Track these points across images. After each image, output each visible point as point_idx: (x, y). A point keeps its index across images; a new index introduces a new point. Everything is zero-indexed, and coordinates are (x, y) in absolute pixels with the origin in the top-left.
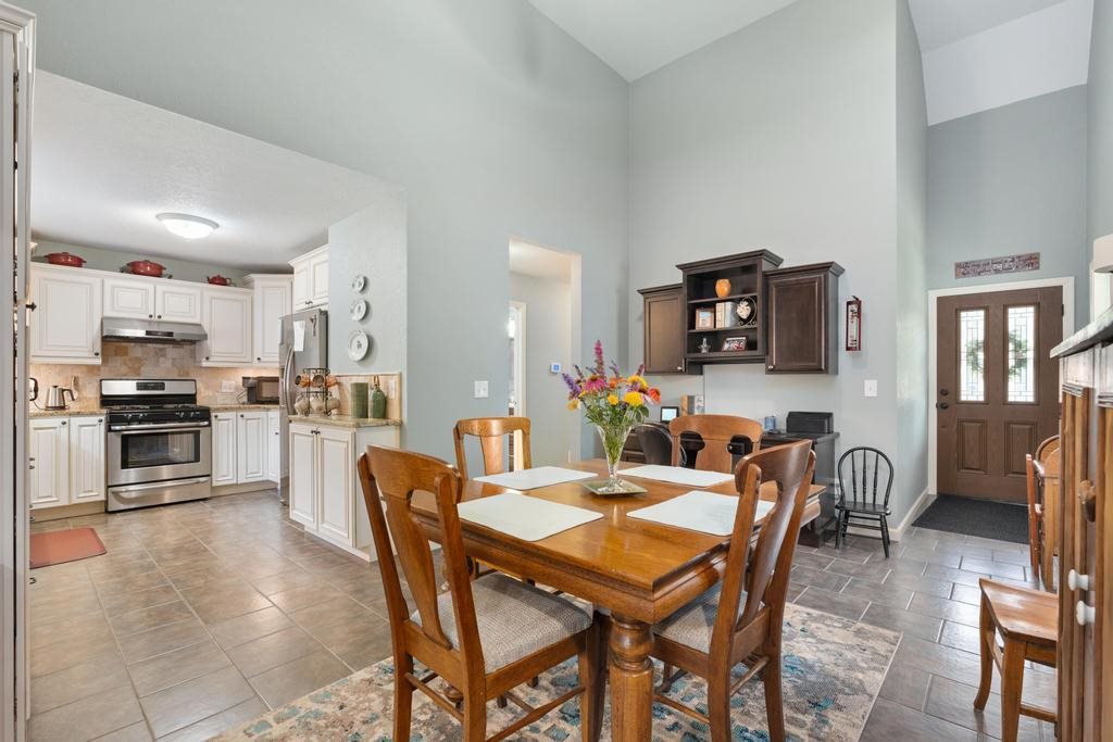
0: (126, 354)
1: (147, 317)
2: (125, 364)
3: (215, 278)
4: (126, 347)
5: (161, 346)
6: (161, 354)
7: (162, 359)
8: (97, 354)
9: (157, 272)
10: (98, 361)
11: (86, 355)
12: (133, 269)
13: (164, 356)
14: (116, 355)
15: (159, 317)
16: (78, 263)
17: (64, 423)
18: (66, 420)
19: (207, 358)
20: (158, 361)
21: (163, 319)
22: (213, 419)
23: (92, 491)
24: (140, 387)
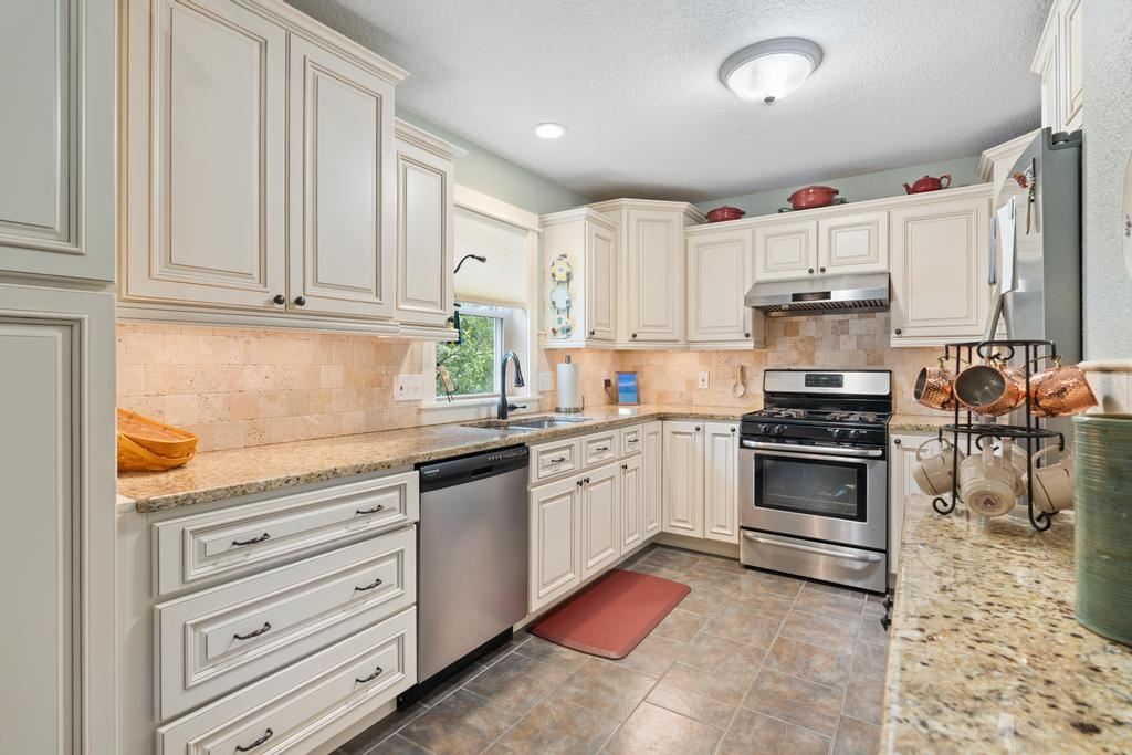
0: (796, 333)
1: (805, 274)
2: (796, 348)
3: (918, 184)
4: (797, 323)
5: (840, 317)
6: (842, 329)
7: (843, 338)
8: (747, 335)
9: (828, 198)
10: (750, 345)
11: (736, 337)
12: (797, 203)
13: (846, 332)
14: (786, 334)
15: (823, 270)
16: (737, 214)
17: (698, 429)
18: (700, 424)
19: (899, 332)
20: (838, 342)
21: (828, 272)
22: (893, 445)
23: (724, 527)
24: (810, 381)
